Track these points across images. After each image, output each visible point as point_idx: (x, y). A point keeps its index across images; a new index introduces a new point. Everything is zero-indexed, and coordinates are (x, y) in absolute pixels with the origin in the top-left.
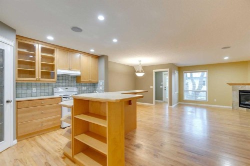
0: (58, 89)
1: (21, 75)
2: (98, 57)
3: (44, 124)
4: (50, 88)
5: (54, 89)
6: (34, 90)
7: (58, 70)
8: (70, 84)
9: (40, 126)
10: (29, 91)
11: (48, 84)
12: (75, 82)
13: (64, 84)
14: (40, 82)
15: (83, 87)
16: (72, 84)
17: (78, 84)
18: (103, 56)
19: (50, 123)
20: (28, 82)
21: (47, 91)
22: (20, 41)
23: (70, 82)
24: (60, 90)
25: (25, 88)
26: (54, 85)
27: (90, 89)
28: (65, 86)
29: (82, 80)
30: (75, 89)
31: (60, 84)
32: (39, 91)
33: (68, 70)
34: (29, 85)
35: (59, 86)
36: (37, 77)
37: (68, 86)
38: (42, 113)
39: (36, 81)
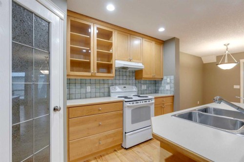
0: (115, 89)
1: (74, 68)
2: (163, 43)
3: (102, 142)
4: (106, 86)
5: (111, 87)
6: (89, 89)
7: (116, 61)
8: (128, 82)
9: (97, 145)
10: (83, 90)
11: (104, 81)
12: (134, 78)
13: (121, 82)
14: (94, 78)
15: (143, 86)
16: (131, 82)
17: (137, 81)
18: (173, 39)
19: (110, 140)
20: (82, 78)
21: (102, 90)
22: (73, 19)
23: (128, 79)
24: (118, 89)
25: (78, 86)
26: (110, 82)
27: (150, 88)
28: (123, 84)
29: (144, 76)
30: (135, 89)
31: (117, 82)
32: (94, 90)
33: (128, 61)
34: (83, 83)
35: (116, 84)
36: (92, 70)
37: (126, 84)
38: (100, 125)
39: (92, 76)
